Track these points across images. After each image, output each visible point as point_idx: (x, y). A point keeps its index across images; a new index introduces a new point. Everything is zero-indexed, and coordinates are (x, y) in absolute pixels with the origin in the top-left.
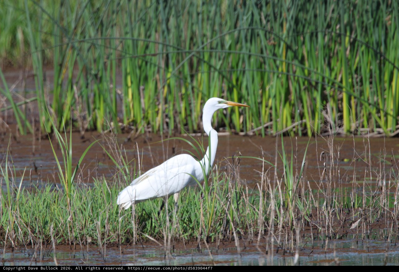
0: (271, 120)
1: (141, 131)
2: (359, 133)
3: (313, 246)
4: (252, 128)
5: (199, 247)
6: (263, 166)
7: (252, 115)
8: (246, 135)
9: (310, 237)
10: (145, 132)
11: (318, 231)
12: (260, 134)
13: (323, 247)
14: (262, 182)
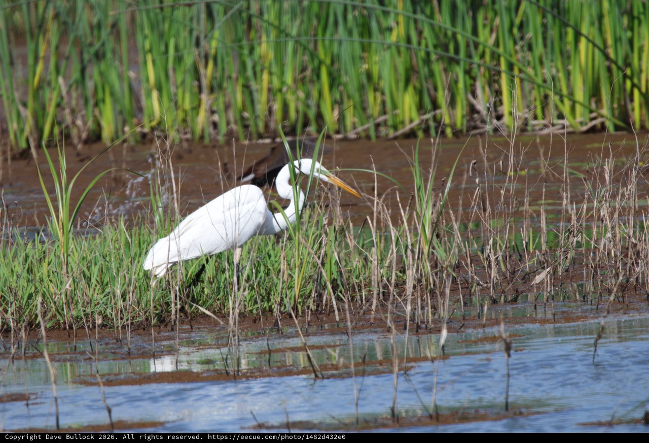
0: (385, 113)
1: (173, 140)
2: (529, 128)
3: (464, 317)
4: (354, 127)
5: (278, 325)
6: (376, 187)
7: (355, 107)
8: (345, 139)
9: (459, 300)
10: (181, 140)
11: (470, 291)
12: (368, 137)
13: (480, 316)
14: (375, 214)
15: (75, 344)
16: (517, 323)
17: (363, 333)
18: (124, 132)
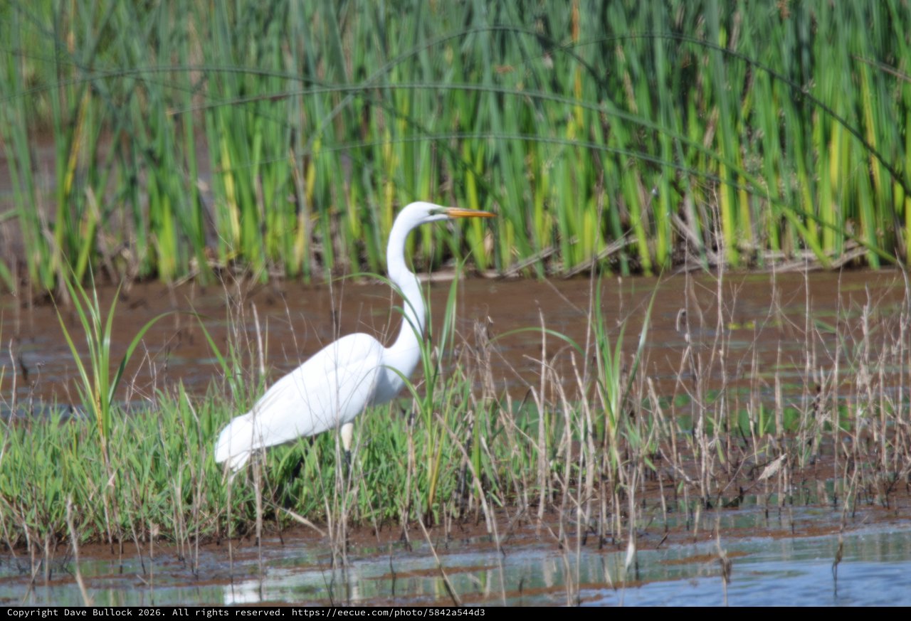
1: (260, 279)
2: (759, 263)
3: (667, 527)
4: (515, 262)
5: (405, 538)
6: (544, 345)
7: (515, 232)
8: (502, 278)
9: (659, 505)
10: (270, 278)
11: (676, 491)
12: (534, 275)
14: (543, 383)
15: (120, 564)
16: (741, 536)
17: (525, 550)
18: (190, 267)
